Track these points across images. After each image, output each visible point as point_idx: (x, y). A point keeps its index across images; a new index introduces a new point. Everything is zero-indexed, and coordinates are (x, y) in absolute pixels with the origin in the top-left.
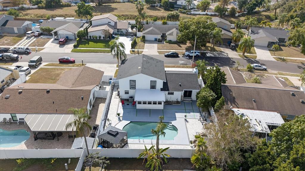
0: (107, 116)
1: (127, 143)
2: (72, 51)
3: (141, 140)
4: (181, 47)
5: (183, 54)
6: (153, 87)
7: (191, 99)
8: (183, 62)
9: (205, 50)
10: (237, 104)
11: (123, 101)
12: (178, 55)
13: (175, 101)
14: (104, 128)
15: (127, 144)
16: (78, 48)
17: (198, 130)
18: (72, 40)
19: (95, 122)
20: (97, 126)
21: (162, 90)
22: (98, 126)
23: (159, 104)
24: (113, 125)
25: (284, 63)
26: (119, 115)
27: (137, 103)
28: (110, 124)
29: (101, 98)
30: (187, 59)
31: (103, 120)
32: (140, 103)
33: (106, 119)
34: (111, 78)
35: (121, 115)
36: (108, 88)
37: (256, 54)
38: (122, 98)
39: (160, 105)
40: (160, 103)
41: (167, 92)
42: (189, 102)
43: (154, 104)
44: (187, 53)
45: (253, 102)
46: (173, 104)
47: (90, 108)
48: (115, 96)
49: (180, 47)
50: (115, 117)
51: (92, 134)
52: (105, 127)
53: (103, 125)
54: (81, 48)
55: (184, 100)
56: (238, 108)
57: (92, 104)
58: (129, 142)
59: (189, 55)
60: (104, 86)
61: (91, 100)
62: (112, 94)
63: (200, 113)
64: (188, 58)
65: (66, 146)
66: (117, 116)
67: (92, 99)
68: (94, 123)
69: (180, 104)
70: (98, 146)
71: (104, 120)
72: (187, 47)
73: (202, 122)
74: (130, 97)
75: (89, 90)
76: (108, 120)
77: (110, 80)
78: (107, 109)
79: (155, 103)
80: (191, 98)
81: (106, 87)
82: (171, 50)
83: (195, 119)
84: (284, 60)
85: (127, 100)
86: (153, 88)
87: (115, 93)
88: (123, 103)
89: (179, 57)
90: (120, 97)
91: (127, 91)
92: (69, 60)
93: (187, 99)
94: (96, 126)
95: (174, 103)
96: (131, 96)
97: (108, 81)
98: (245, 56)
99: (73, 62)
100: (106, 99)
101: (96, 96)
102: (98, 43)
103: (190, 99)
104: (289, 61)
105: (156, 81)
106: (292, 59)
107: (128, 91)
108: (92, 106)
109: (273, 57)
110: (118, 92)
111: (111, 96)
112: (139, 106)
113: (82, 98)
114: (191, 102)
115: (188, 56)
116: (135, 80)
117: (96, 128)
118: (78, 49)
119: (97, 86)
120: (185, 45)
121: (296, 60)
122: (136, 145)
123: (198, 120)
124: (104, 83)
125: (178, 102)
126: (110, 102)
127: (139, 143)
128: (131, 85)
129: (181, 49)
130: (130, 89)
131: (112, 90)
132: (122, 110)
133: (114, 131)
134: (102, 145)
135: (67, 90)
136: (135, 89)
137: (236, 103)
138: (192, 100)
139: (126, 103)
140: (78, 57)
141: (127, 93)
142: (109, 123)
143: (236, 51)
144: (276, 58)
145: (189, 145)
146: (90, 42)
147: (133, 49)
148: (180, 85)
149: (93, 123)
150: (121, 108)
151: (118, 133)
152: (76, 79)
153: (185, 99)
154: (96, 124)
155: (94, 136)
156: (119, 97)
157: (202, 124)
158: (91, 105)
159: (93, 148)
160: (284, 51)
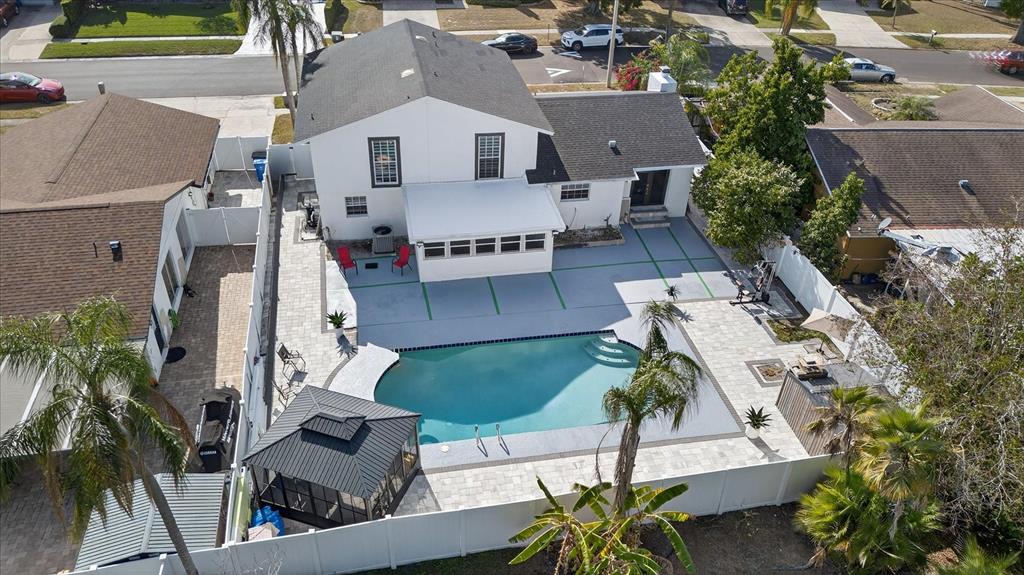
0: (272, 338)
1: (419, 472)
2: (47, 54)
3: (492, 443)
4: (536, 17)
5: (552, 44)
6: (489, 167)
7: (664, 214)
8: (564, 71)
9: (637, 26)
10: (902, 208)
11: (344, 253)
12: (536, 46)
13: (593, 230)
14: (268, 399)
15: (418, 478)
16: (73, 41)
17: (751, 349)
18: (42, 6)
19: (213, 374)
20: (229, 399)
21: (533, 177)
22: (231, 395)
23: (530, 246)
24: (316, 380)
25: (939, 53)
26: (337, 320)
27: (420, 251)
28: (299, 375)
29: (227, 248)
30: (576, 58)
31: (256, 360)
32: (434, 251)
33: (268, 350)
34: (258, 148)
35: (350, 322)
36: (254, 198)
37: (829, 29)
38: (336, 236)
39: (535, 253)
40: (535, 243)
41: (558, 187)
42: (657, 225)
43: (506, 248)
44: (570, 37)
45: (964, 192)
46: (591, 244)
47: (172, 298)
48: (297, 230)
49: (533, 19)
50: (316, 334)
51: (205, 447)
52: (276, 393)
53: (262, 386)
54: (89, 37)
55: (633, 220)
56: (910, 224)
57: (180, 279)
58: (425, 464)
59: (580, 42)
60: (232, 192)
61: (169, 260)
62: (279, 225)
63: (726, 268)
64: (578, 56)
65: (50, 546)
66: (331, 326)
67: (177, 255)
68: (204, 383)
69: (622, 241)
70: (254, 516)
71: (262, 360)
72: (562, 18)
73: (751, 312)
74: (377, 230)
75: (153, 203)
76: (285, 354)
77: (254, 158)
78: (268, 302)
79: (511, 245)
80: (665, 209)
81: (241, 195)
82: (500, 29)
83: (713, 298)
84: (935, 44)
85: (366, 245)
86: (489, 176)
87: (292, 219)
88: (345, 264)
89: (543, 55)
90: (325, 234)
91: (355, 199)
92: (29, 87)
93: (645, 215)
94: (222, 400)
95: (595, 239)
96: (378, 225)
97: (244, 165)
98: (791, 38)
99: (55, 98)
100: (252, 249)
101: (196, 238)
102: (167, 14)
103: (660, 214)
104: (953, 44)
105: (503, 135)
106: (963, 39)
107: (363, 199)
108: (181, 291)
109: (895, 37)
110: (310, 210)
111: (273, 234)
112: (430, 270)
113: (117, 253)
114: (668, 224)
115: (578, 47)
116: (397, 139)
117: (222, 409)
118: (75, 45)
119: (193, 184)
120: (551, 11)
121: (976, 41)
122: (466, 472)
123: (727, 302)
124: (228, 177)
125: (608, 233)
126: (276, 264)
127: (483, 459)
128: (378, 165)
129: (539, 23)
130: (374, 186)
131: (274, 205)
132: (348, 295)
133: (340, 415)
134: (274, 508)
135: (17, 212)
136: (399, 185)
137: (894, 206)
138: (667, 219)
139: (361, 259)
140: (78, 76)
141: (356, 208)
142: (290, 371)
143: (754, 22)
144: (906, 39)
145: (742, 434)
146: (128, 14)
147: (334, 33)
148: (615, 150)
149: (198, 381)
150: (343, 287)
151: (364, 428)
152: (66, 159)
153: (639, 215)
154: (218, 386)
155: (219, 456)
156: (320, 233)
157: (754, 321)
158: (176, 287)
159: (221, 540)
160: (922, 15)
